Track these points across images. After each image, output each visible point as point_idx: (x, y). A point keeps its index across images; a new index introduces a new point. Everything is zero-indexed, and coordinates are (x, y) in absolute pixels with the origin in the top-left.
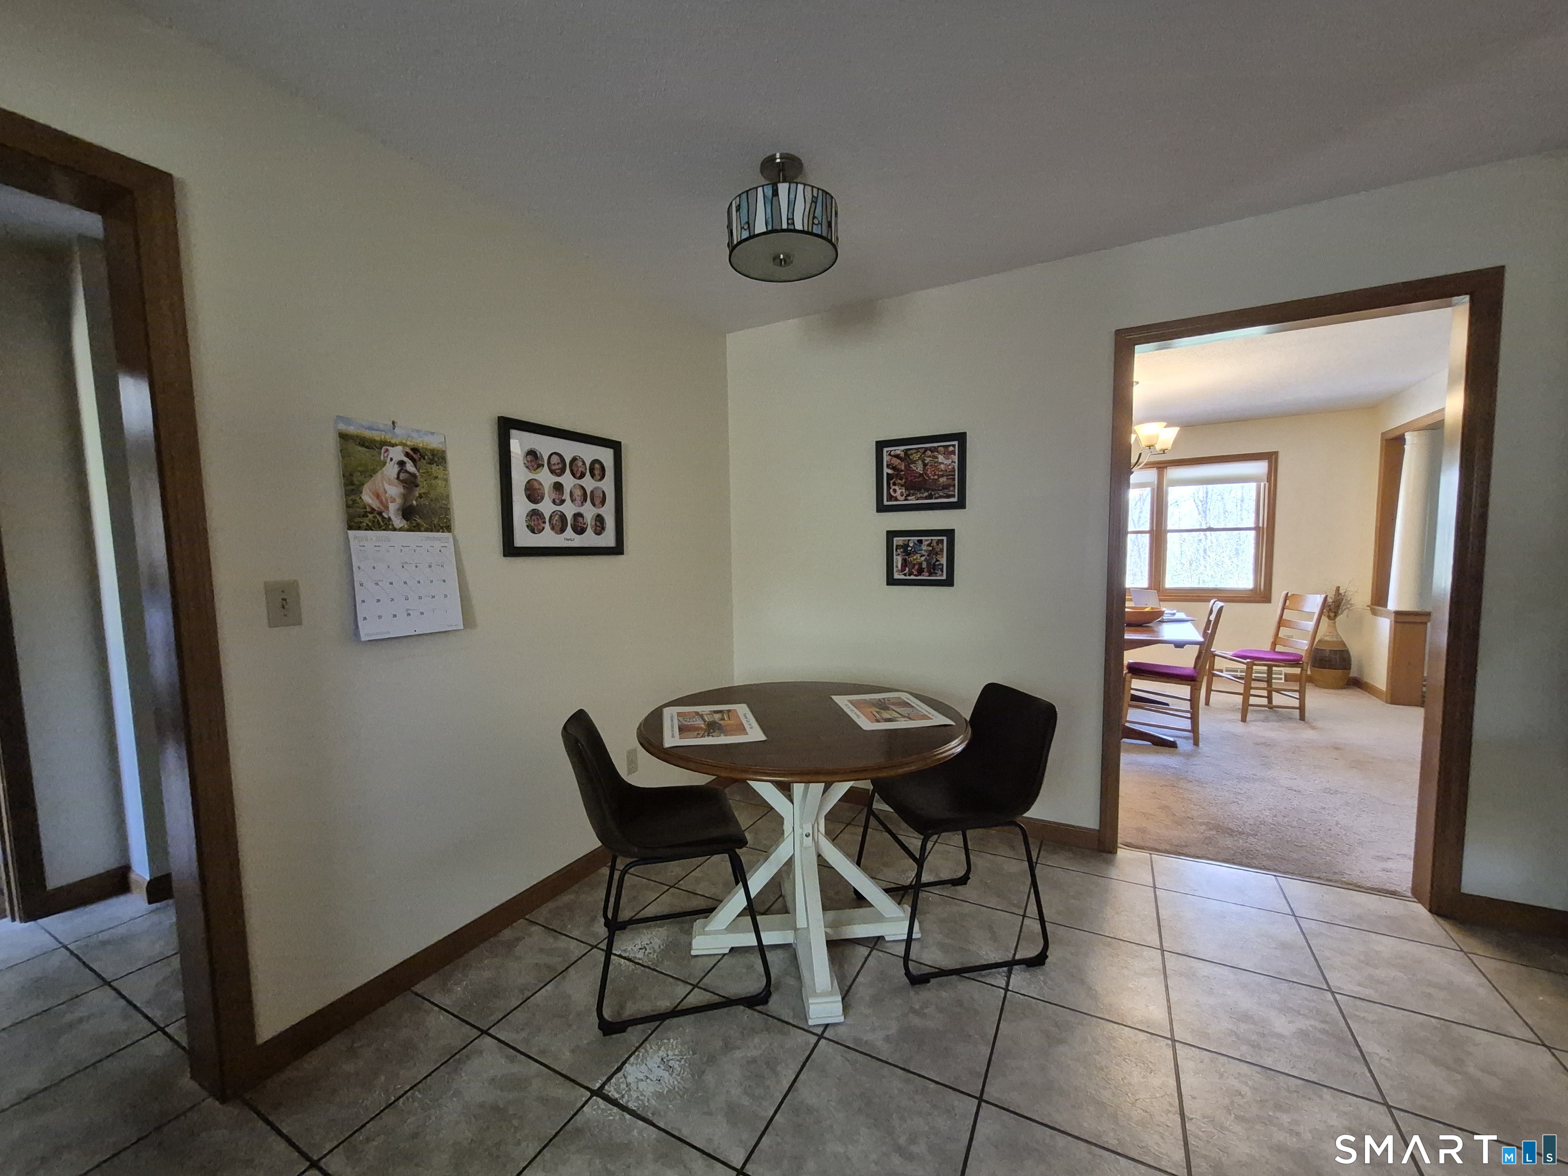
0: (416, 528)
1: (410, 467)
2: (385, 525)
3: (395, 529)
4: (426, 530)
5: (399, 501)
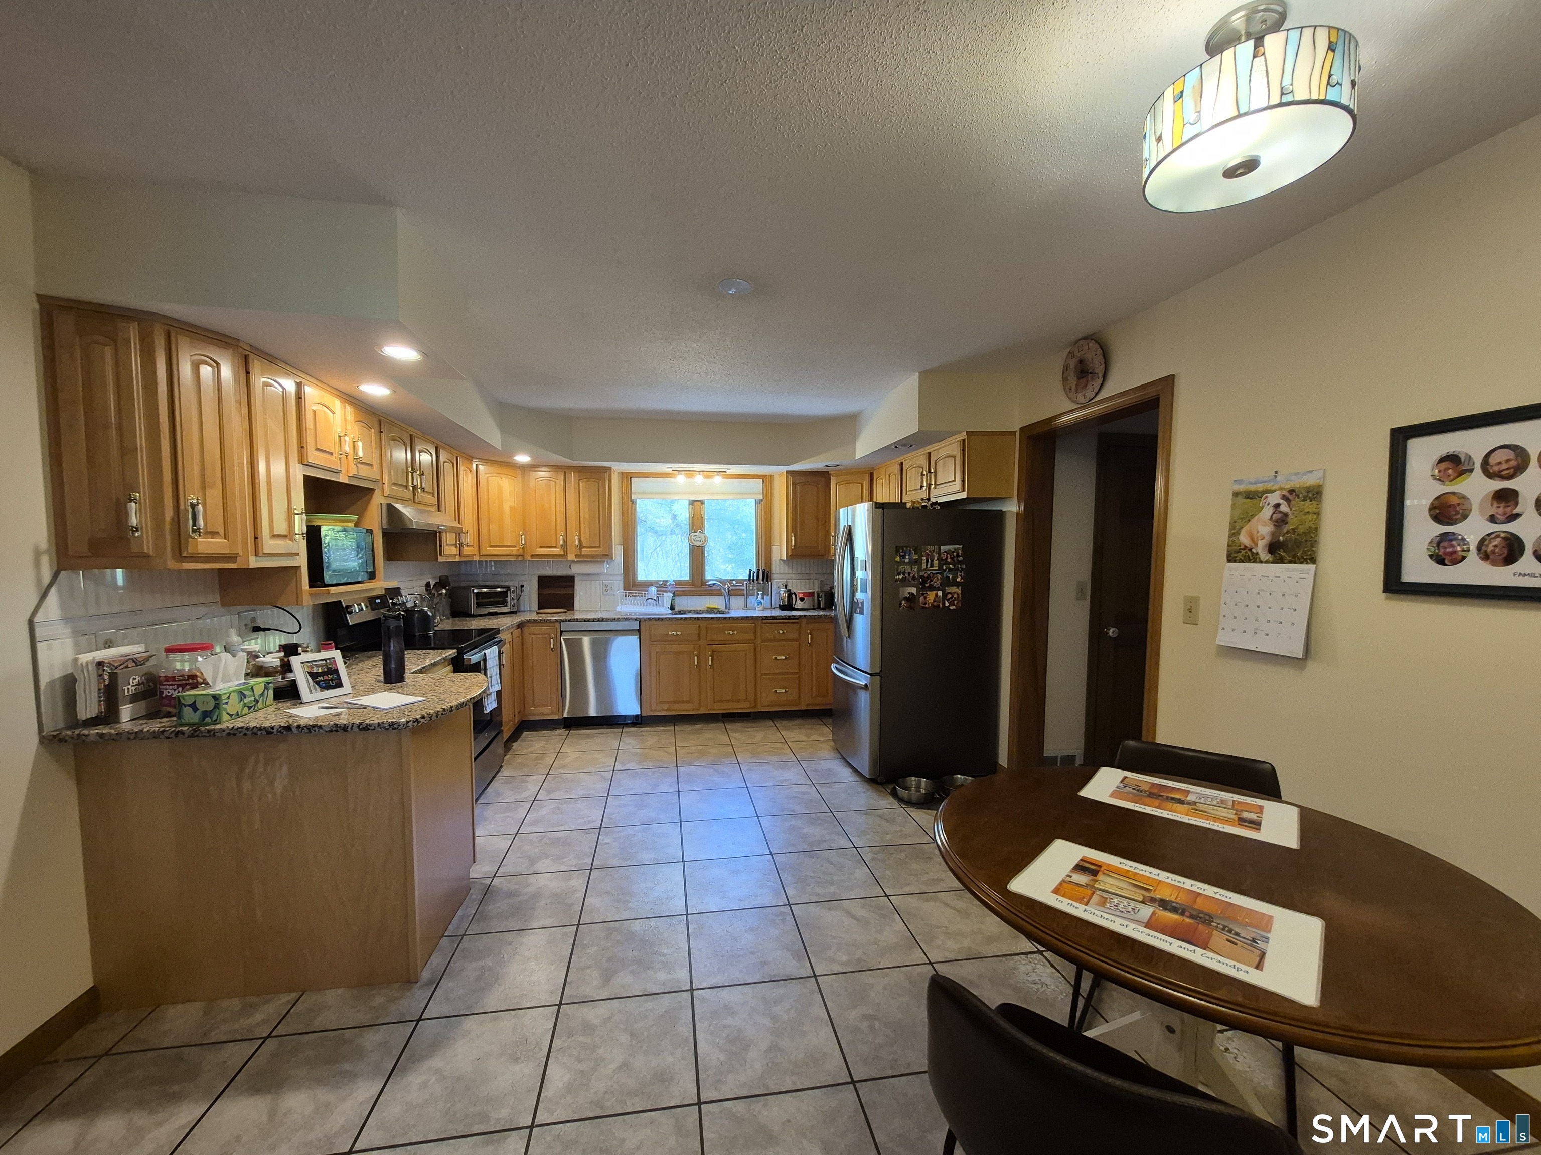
5: (1268, 538)
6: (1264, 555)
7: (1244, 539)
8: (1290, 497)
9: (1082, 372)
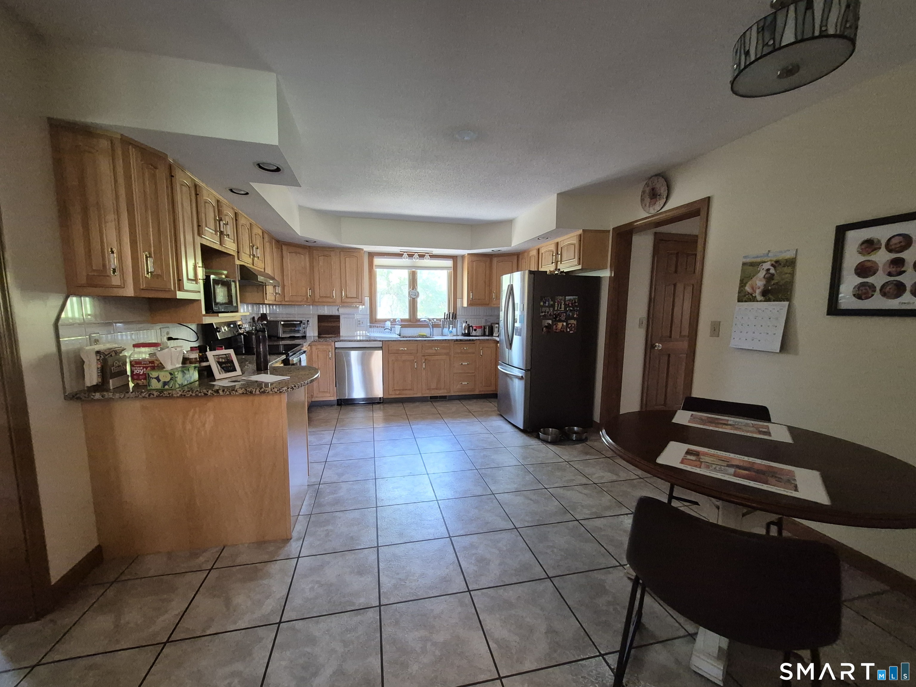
0: (769, 300)
1: (772, 271)
2: (753, 299)
3: (757, 301)
4: (774, 301)
5: (762, 288)
6: (759, 298)
7: (748, 288)
8: (776, 265)
9: (653, 195)
